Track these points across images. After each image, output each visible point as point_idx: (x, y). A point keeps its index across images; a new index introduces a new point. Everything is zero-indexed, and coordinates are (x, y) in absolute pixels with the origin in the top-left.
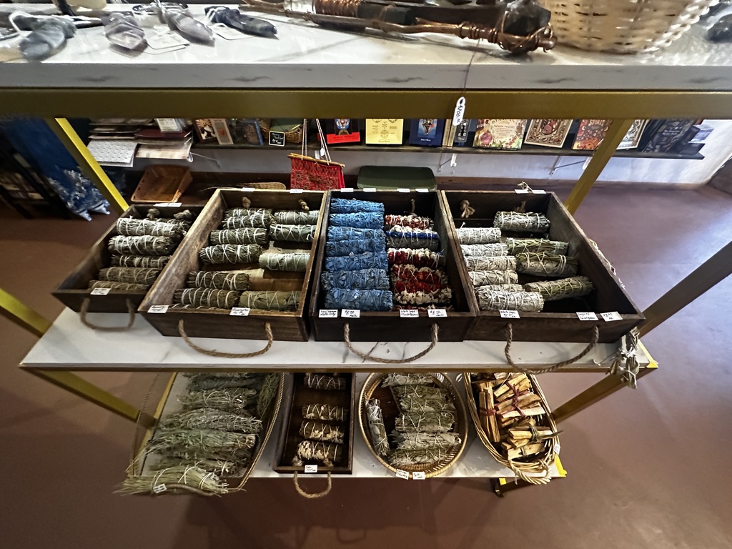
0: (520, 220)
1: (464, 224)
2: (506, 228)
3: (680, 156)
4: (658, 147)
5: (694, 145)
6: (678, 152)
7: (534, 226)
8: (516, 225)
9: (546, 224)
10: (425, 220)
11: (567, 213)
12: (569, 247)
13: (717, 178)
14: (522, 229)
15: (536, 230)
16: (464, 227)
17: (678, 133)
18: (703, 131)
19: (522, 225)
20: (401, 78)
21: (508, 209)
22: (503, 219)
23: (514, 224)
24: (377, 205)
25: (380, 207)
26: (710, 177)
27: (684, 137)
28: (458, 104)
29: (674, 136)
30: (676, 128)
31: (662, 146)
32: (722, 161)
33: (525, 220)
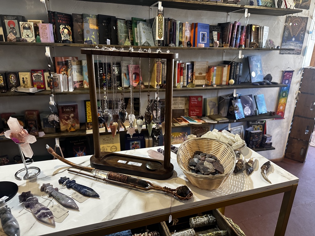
0: (202, 221)
1: (175, 231)
2: (197, 227)
3: (265, 149)
4: (254, 146)
5: (268, 144)
6: (263, 147)
7: (209, 223)
8: (201, 224)
9: (214, 220)
10: (155, 234)
11: (221, 214)
12: (227, 232)
13: (287, 154)
14: (204, 225)
15: (211, 224)
16: (176, 232)
17: (259, 139)
18: (268, 137)
19: (203, 223)
20: (151, 215)
21: (194, 216)
22: (193, 222)
23: (200, 224)
24: (127, 231)
25: (129, 232)
26: (284, 154)
27: (262, 140)
28: (170, 217)
29: (258, 141)
30: (257, 137)
31: (255, 145)
32: (284, 146)
33: (204, 220)
